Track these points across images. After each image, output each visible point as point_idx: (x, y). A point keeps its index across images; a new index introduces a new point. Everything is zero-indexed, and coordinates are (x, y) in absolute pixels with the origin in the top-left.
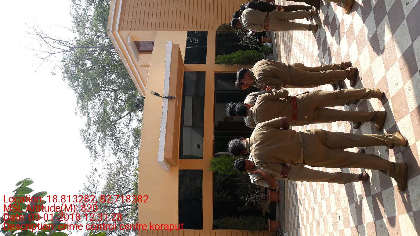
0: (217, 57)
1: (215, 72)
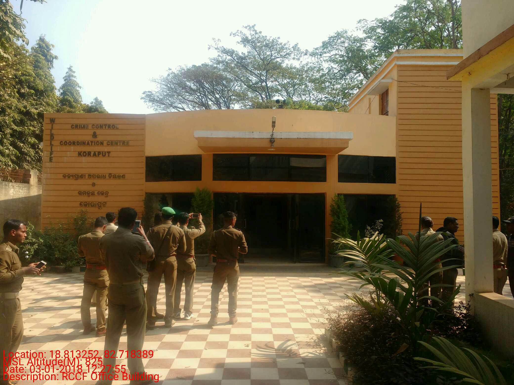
0: (342, 197)
1: (326, 193)
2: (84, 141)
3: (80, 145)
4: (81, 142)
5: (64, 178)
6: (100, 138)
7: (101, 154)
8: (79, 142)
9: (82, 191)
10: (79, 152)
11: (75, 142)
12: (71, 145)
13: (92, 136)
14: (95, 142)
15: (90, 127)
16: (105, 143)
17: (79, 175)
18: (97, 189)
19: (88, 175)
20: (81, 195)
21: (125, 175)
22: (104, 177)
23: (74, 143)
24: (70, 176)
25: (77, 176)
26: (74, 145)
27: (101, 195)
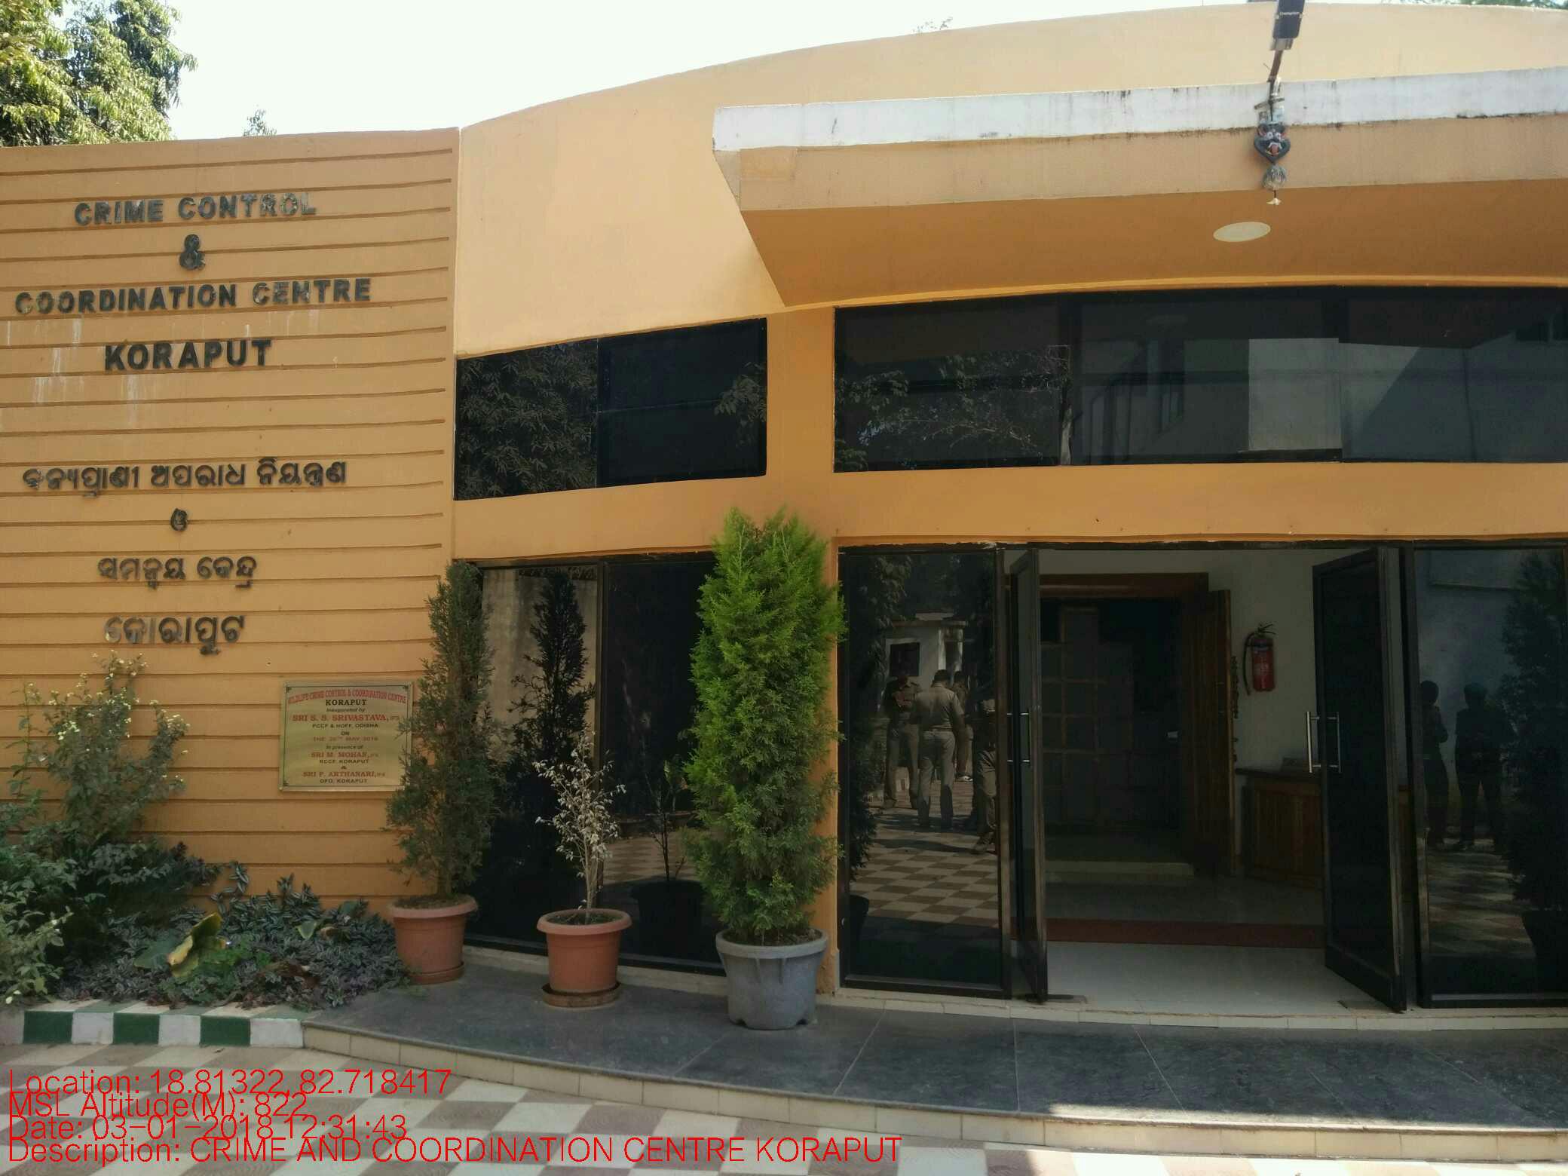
2: (137, 290)
3: (116, 310)
4: (122, 292)
5: (30, 490)
6: (215, 270)
7: (224, 354)
8: (111, 294)
9: (120, 559)
10: (108, 348)
11: (91, 294)
12: (70, 308)
13: (179, 256)
14: (191, 289)
15: (170, 210)
16: (244, 295)
17: (105, 471)
18: (198, 541)
19: (154, 469)
20: (114, 577)
21: (343, 465)
22: (234, 477)
23: (86, 300)
24: (57, 475)
25: (93, 476)
26: (87, 312)
27: (214, 577)
